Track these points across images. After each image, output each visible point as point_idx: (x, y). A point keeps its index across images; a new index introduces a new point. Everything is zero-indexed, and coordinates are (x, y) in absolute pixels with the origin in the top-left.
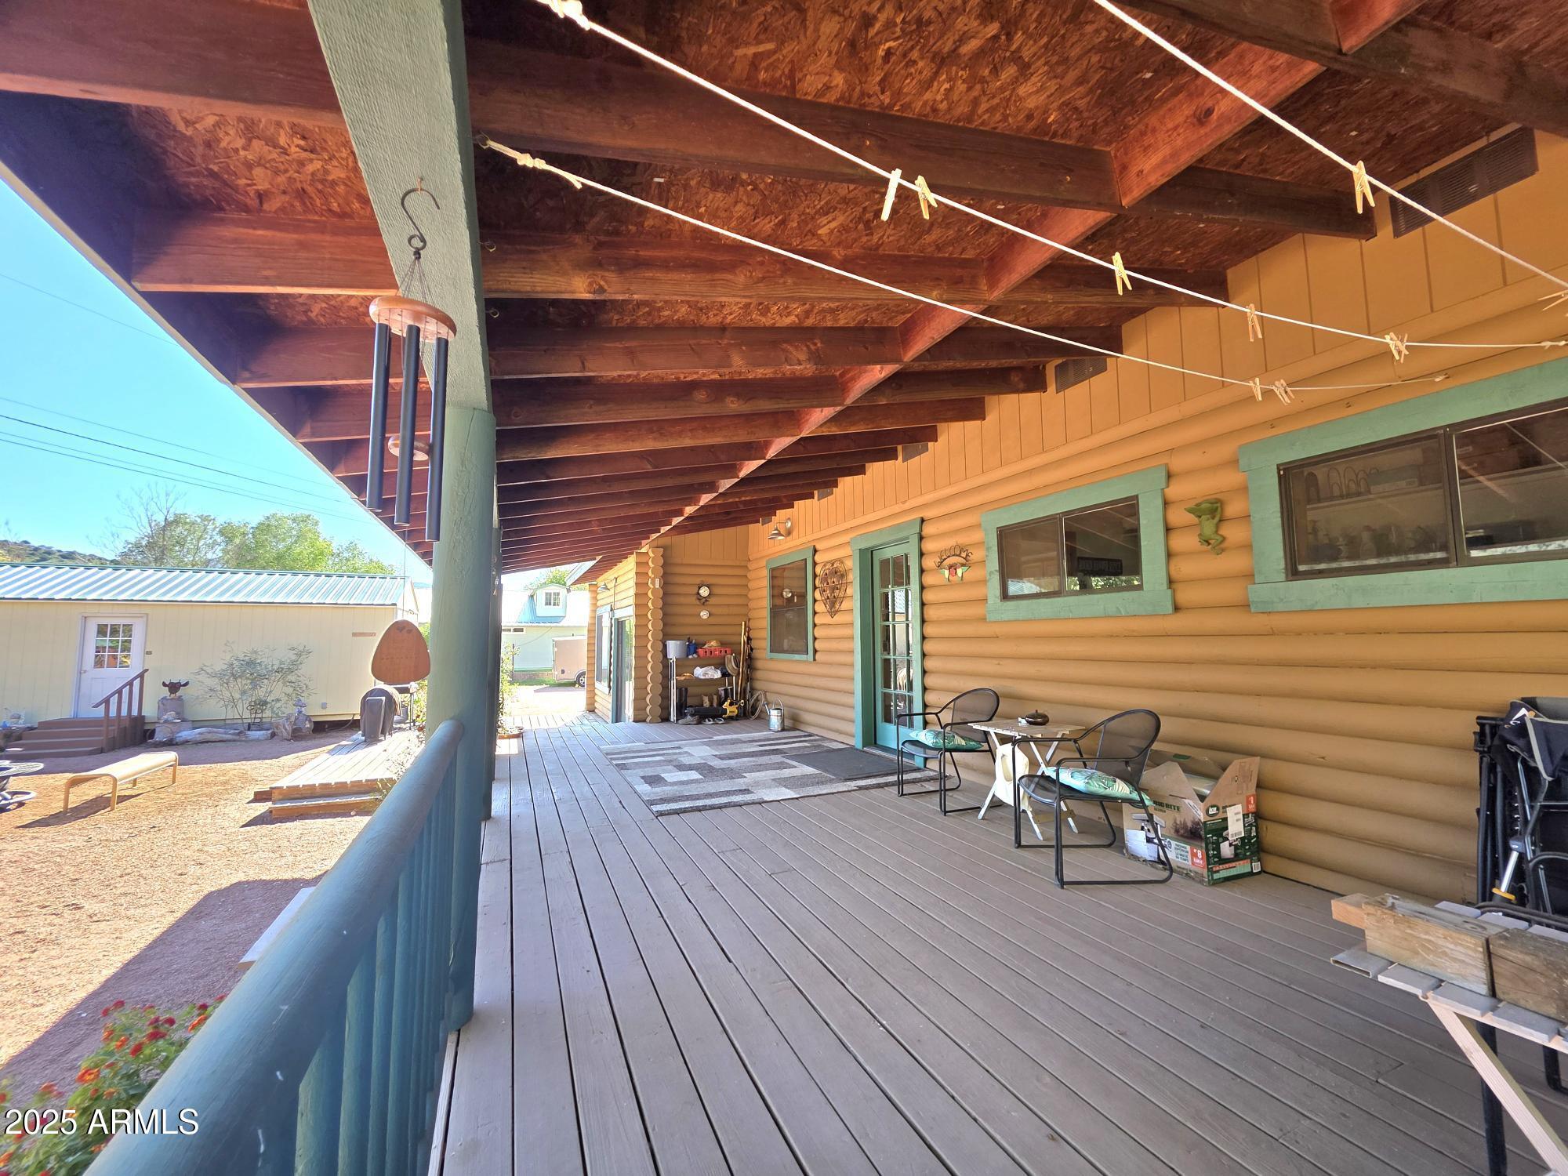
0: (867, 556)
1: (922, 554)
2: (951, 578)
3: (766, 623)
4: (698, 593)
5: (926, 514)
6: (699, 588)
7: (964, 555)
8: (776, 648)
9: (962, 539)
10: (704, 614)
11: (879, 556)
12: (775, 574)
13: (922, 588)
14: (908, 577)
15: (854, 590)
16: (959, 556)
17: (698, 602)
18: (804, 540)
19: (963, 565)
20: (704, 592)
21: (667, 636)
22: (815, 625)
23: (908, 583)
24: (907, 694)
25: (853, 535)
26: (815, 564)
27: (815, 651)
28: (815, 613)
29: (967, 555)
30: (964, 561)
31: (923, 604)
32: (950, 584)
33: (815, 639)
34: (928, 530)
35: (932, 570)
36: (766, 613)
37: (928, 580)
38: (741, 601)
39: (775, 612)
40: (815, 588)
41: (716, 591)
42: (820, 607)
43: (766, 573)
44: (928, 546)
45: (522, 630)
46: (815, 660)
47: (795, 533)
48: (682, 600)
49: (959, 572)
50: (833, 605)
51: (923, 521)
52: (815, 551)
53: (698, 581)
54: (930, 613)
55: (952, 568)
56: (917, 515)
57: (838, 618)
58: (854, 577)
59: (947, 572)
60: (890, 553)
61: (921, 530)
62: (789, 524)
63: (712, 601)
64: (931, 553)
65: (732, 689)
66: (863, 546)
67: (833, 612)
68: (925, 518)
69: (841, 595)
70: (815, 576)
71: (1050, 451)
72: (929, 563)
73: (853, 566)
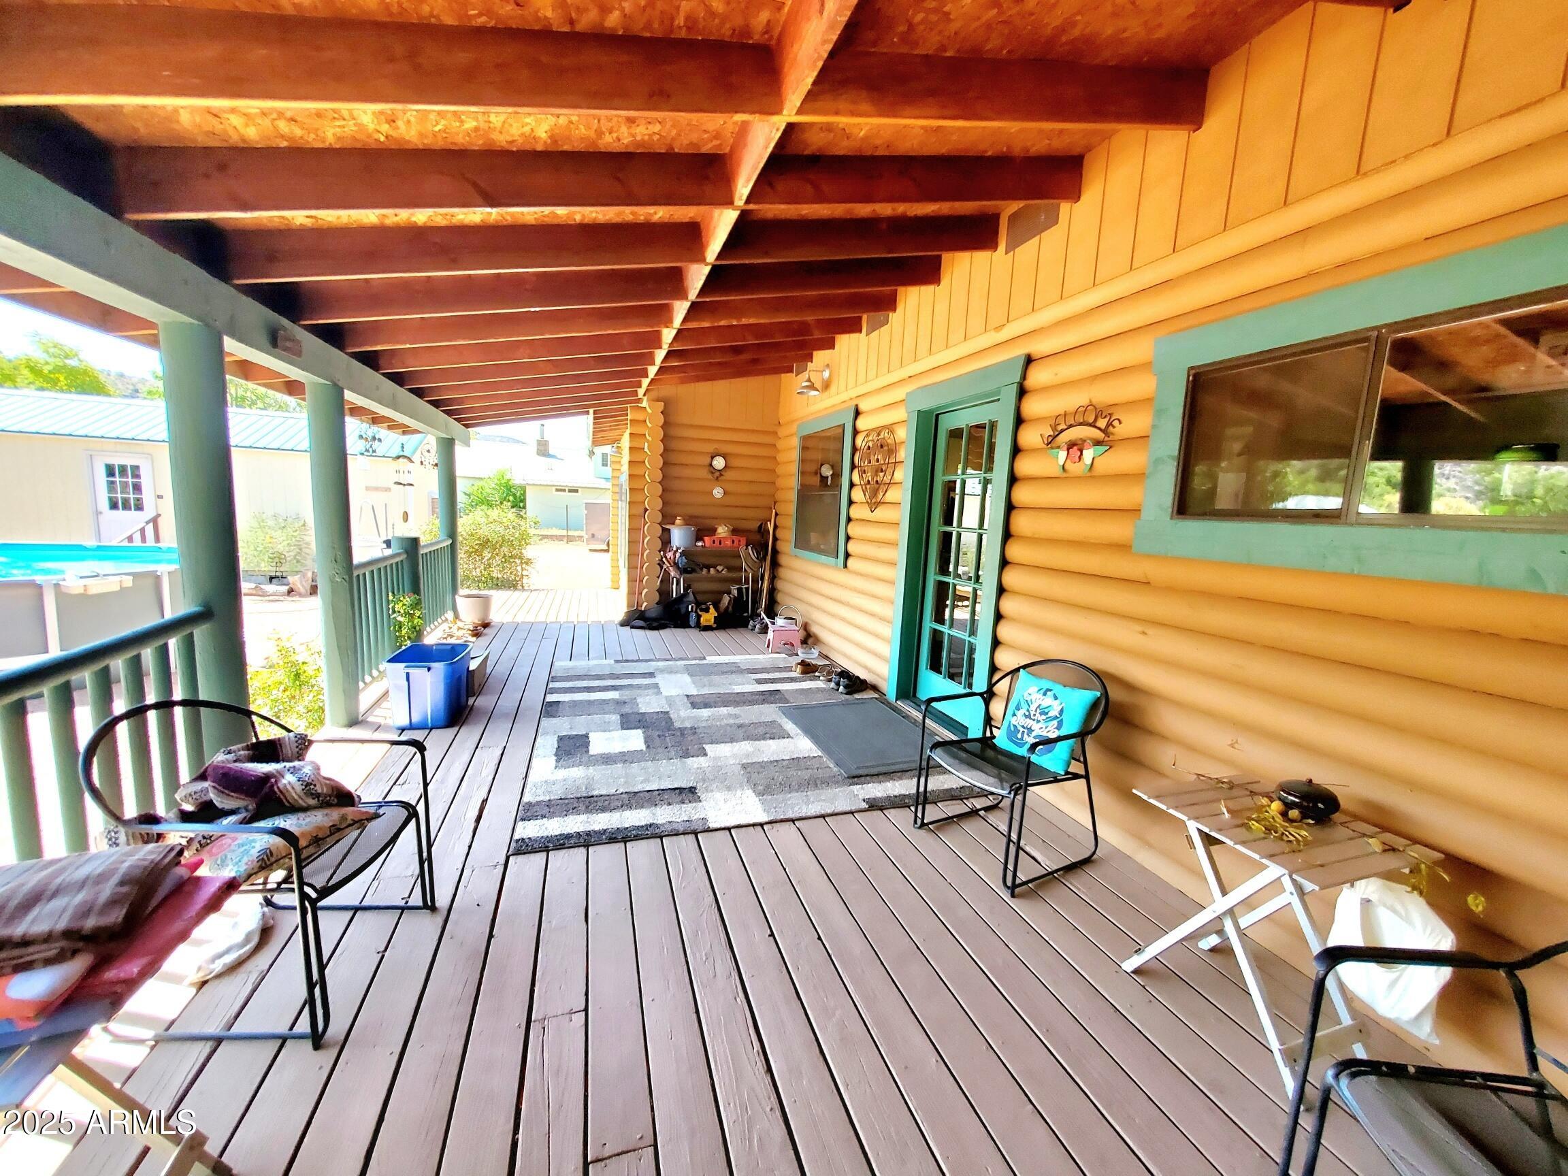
0: (929, 422)
1: (1019, 421)
2: (1069, 466)
3: (792, 508)
4: (711, 465)
5: (1038, 347)
6: (712, 458)
7: (1102, 423)
8: (802, 542)
9: (1103, 394)
10: (718, 493)
11: (949, 423)
12: (810, 444)
13: (1013, 479)
14: (991, 459)
15: (904, 475)
16: (1093, 425)
17: (710, 476)
18: (844, 396)
19: (1098, 443)
20: (719, 463)
21: (667, 518)
22: (849, 520)
23: (990, 469)
24: (968, 639)
25: (909, 388)
26: (856, 432)
27: (847, 555)
28: (851, 502)
29: (1110, 424)
30: (1100, 435)
31: (1010, 507)
32: (1064, 477)
33: (848, 538)
34: (1037, 377)
35: (1034, 450)
36: (793, 496)
37: (1025, 466)
38: (764, 477)
39: (804, 496)
40: (853, 467)
41: (735, 462)
42: (857, 495)
43: (795, 442)
44: (1032, 407)
45: (577, 491)
46: (845, 566)
47: (833, 388)
48: (687, 472)
49: (1088, 454)
50: (875, 493)
51: (1029, 360)
52: (857, 413)
53: (711, 448)
54: (1021, 523)
55: (1075, 446)
56: (1020, 351)
57: (881, 513)
58: (906, 454)
59: (1062, 455)
60: (964, 419)
61: (1024, 377)
62: (826, 374)
63: (729, 475)
64: (1039, 420)
65: (747, 589)
66: (925, 406)
67: (874, 505)
68: (1035, 356)
69: (887, 479)
70: (854, 449)
71: (1377, 170)
72: (1031, 437)
73: (905, 436)
